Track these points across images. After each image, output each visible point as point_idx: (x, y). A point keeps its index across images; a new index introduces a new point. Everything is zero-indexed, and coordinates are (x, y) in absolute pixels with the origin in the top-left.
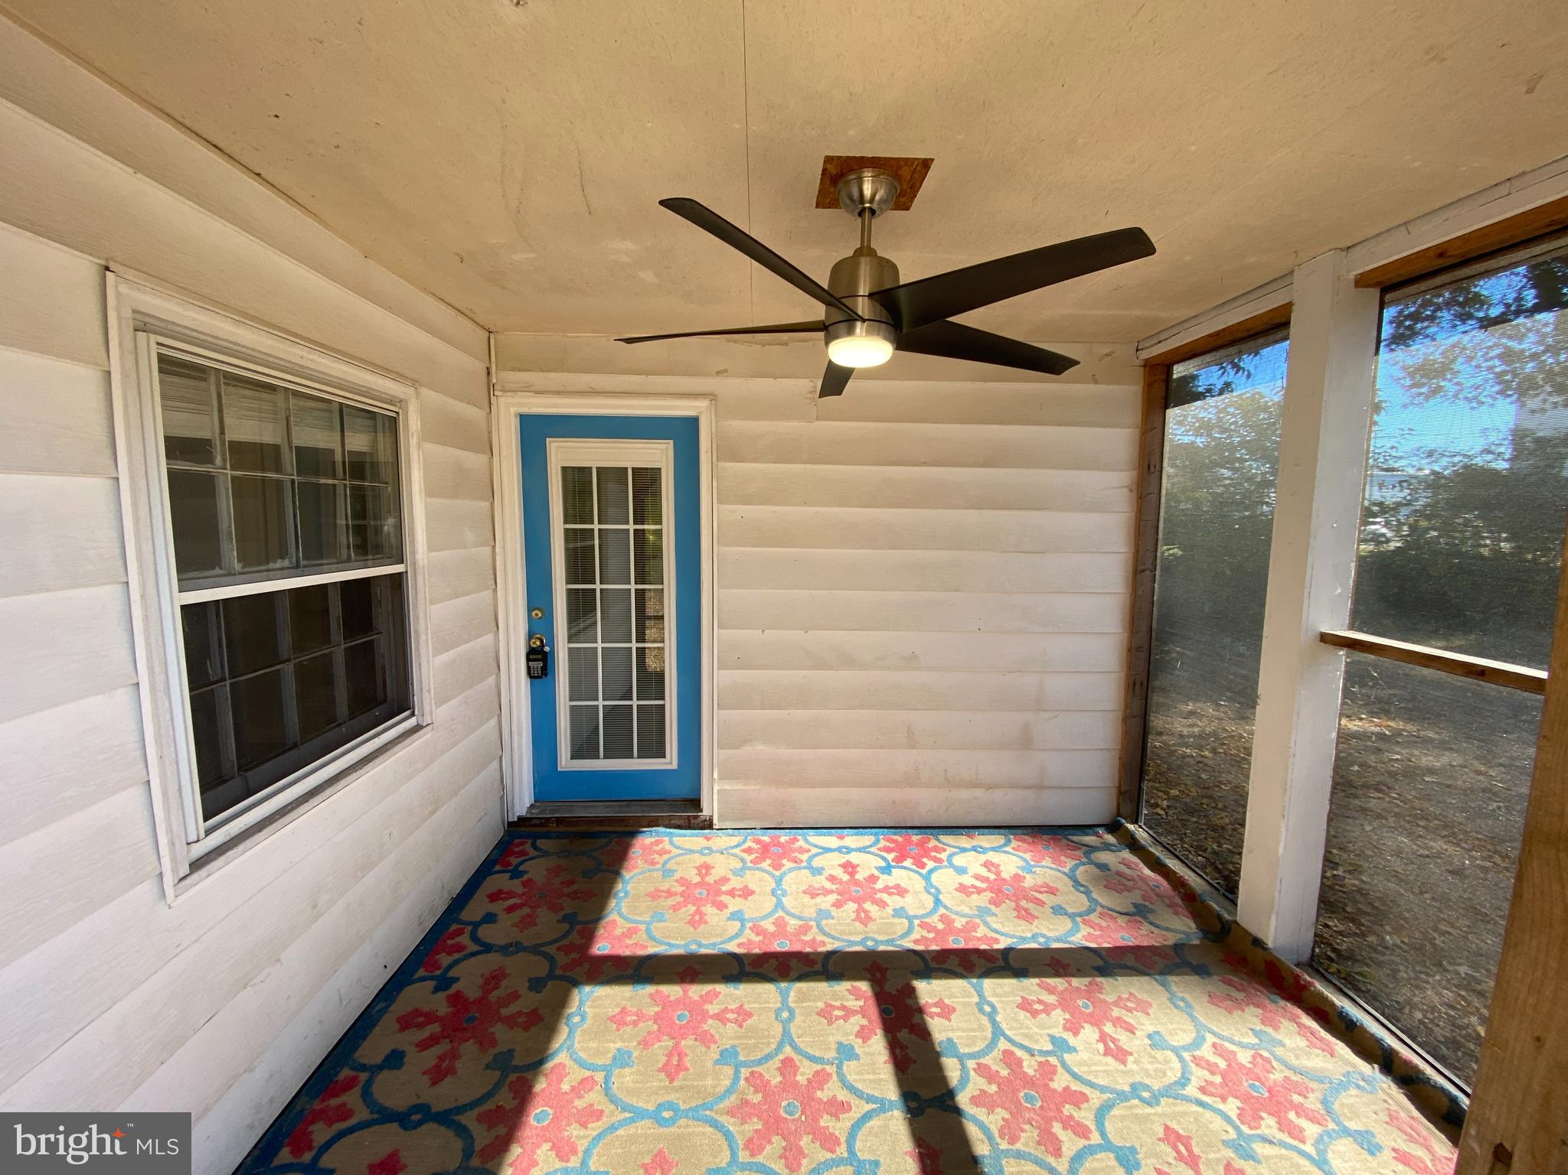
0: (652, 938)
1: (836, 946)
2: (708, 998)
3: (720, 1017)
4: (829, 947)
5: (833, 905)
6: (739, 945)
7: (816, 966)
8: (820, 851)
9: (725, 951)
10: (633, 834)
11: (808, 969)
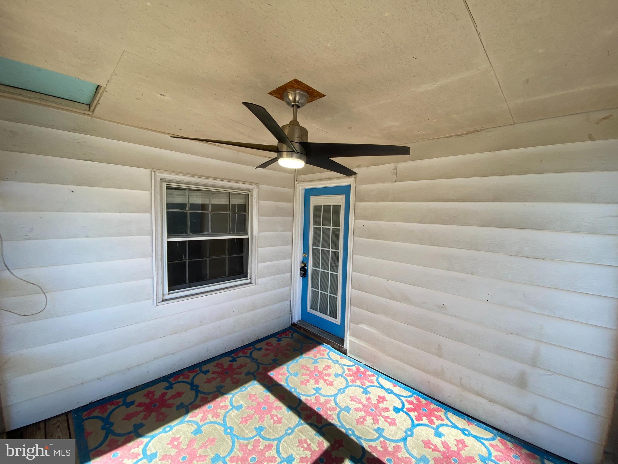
0: (286, 379)
1: (336, 423)
2: (277, 408)
3: (272, 416)
4: (333, 422)
5: (355, 409)
6: (306, 399)
7: (319, 425)
8: (378, 385)
9: (300, 398)
10: (320, 344)
11: (316, 424)
